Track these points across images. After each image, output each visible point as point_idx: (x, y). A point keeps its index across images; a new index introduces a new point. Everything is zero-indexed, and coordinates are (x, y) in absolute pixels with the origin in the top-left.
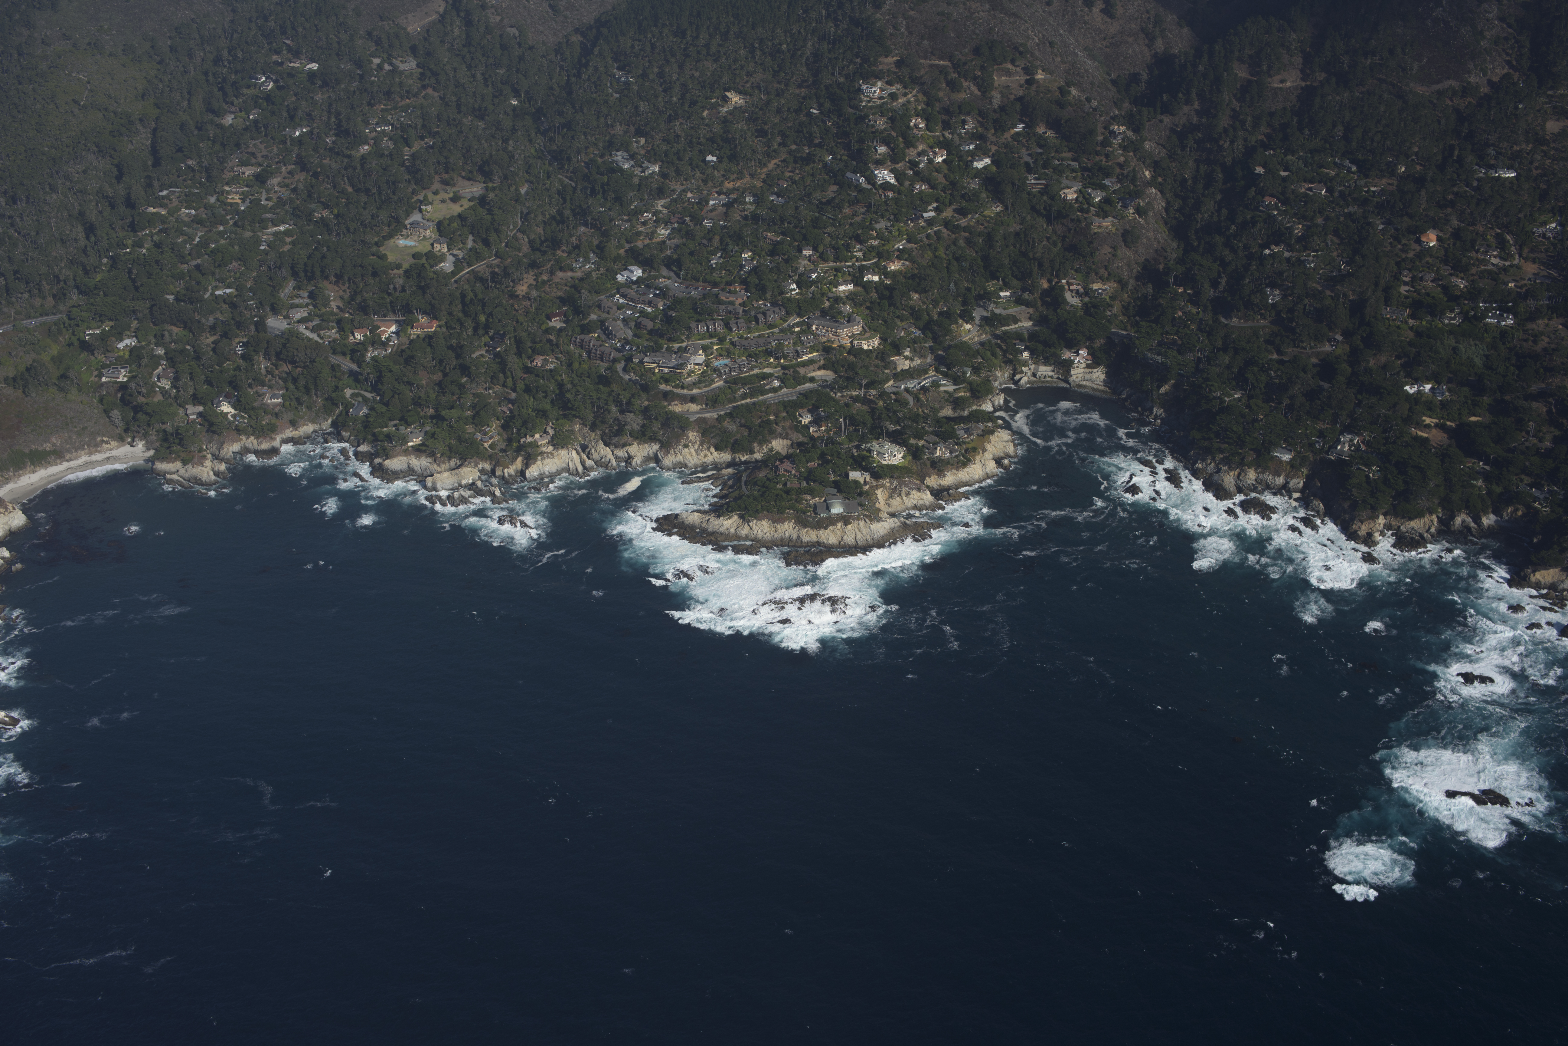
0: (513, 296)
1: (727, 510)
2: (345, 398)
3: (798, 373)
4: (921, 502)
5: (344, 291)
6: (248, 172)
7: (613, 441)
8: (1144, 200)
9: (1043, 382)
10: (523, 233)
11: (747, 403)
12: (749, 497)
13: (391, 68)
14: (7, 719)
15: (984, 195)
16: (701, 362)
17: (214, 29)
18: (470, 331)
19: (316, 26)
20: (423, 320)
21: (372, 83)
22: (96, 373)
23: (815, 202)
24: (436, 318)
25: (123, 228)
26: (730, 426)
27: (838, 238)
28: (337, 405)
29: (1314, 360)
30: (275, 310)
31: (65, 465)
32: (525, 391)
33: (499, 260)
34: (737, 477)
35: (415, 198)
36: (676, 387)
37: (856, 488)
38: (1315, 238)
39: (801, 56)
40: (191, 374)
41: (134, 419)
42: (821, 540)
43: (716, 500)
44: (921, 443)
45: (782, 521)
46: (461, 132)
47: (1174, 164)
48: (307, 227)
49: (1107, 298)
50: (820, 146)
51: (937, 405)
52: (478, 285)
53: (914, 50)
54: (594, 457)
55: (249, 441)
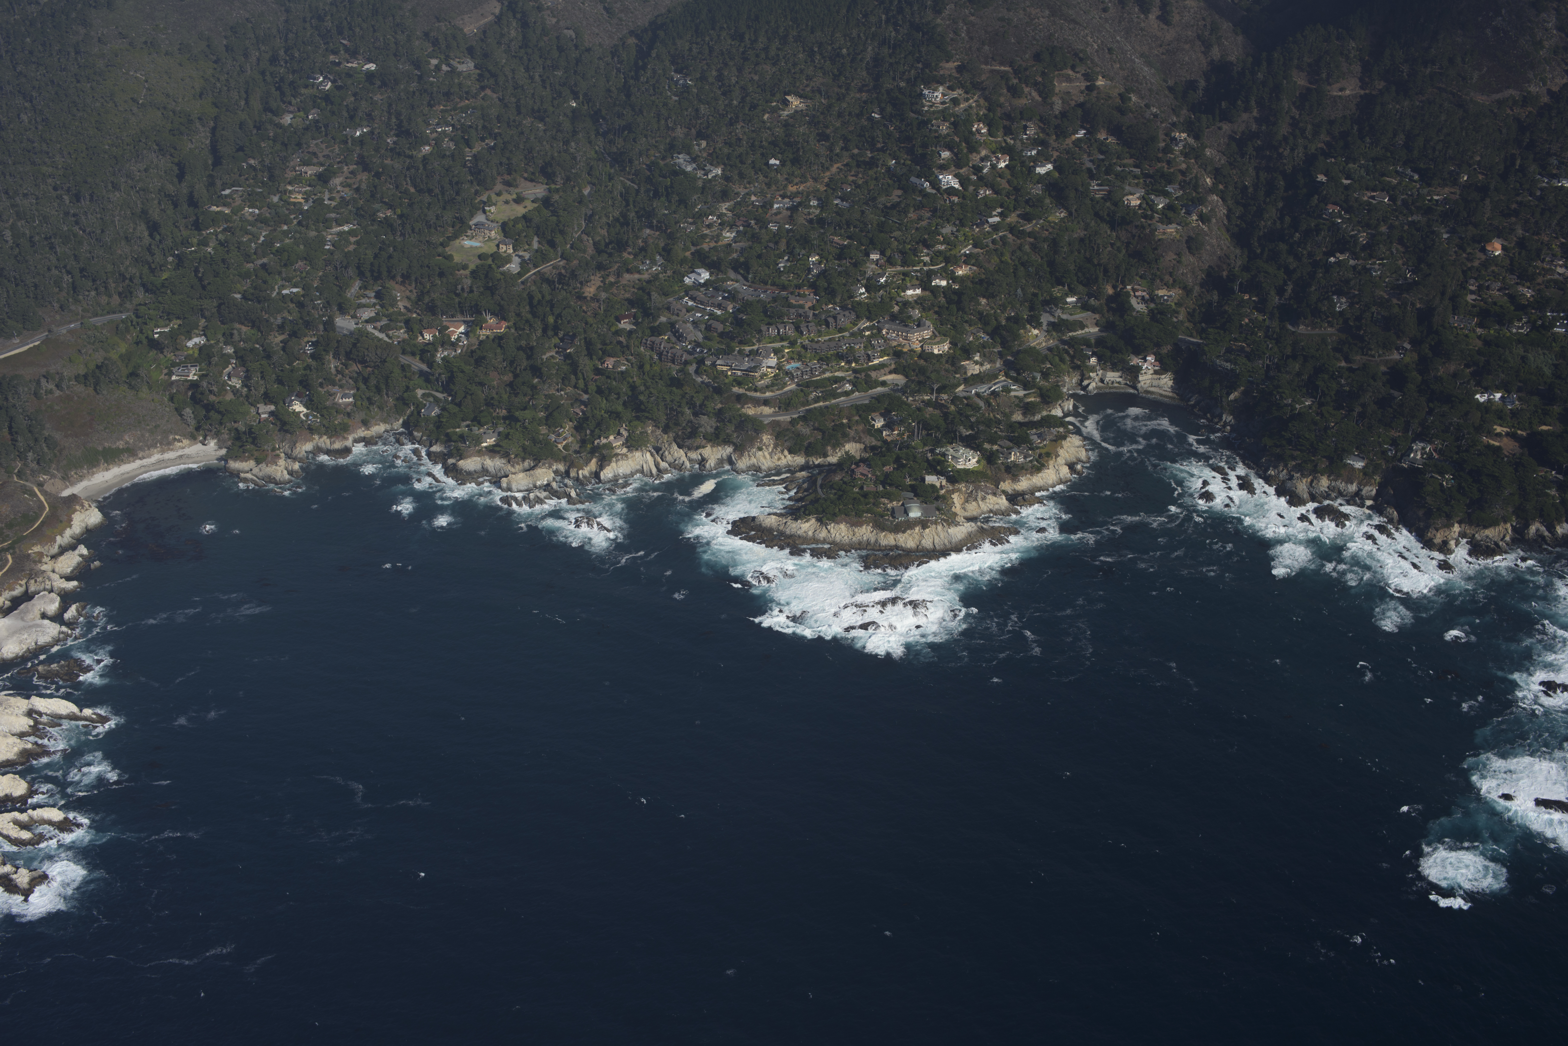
0: (580, 297)
1: (804, 513)
2: (416, 398)
3: (869, 376)
4: (997, 507)
5: (411, 291)
6: (310, 171)
7: (687, 444)
8: (1206, 207)
9: (1110, 388)
10: (588, 234)
11: (820, 407)
12: (826, 500)
13: (449, 69)
14: (94, 716)
15: (1047, 201)
16: (773, 365)
17: (269, 28)
18: (539, 332)
19: (373, 26)
20: (492, 321)
21: (432, 83)
22: (165, 371)
23: (880, 206)
24: (504, 319)
25: (187, 227)
26: (804, 429)
27: (905, 242)
28: (407, 405)
29: (1383, 368)
30: (342, 310)
31: (138, 463)
32: (596, 392)
33: (564, 261)
34: (812, 480)
35: (478, 199)
36: (749, 389)
37: (933, 492)
38: (1381, 246)
39: (861, 60)
40: (262, 372)
41: (207, 418)
42: (899, 544)
43: (792, 503)
44: (995, 447)
45: (859, 524)
46: (522, 133)
47: (1234, 172)
48: (371, 227)
49: (1173, 304)
50: (882, 150)
51: (1007, 410)
52: (545, 286)
53: (975, 56)
54: (668, 459)
55: (322, 440)
